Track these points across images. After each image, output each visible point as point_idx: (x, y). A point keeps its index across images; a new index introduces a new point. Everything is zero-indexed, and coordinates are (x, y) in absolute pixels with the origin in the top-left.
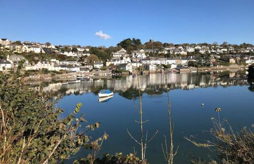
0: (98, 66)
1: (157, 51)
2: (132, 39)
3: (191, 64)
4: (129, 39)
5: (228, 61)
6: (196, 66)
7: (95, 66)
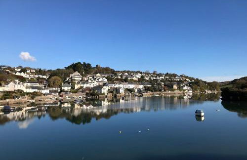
0: (66, 89)
1: (112, 76)
2: (82, 63)
3: (147, 89)
4: (80, 63)
5: (172, 87)
6: (152, 91)
7: (63, 88)
